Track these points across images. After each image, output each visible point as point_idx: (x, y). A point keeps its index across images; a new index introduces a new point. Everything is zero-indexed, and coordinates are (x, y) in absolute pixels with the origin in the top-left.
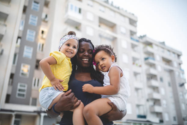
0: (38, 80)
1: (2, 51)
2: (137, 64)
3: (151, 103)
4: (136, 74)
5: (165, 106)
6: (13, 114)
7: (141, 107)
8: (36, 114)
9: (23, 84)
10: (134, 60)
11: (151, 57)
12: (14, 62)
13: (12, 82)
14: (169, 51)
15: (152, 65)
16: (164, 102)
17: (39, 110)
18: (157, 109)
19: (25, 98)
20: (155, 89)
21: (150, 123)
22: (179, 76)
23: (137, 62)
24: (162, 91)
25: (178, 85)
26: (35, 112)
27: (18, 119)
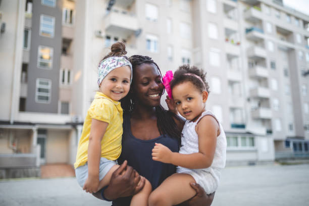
0: (69, 73)
1: (4, 25)
2: (232, 41)
3: (254, 104)
4: (230, 58)
5: (276, 109)
6: (35, 128)
7: (238, 112)
8: (69, 127)
9: (44, 80)
10: (228, 32)
11: (257, 27)
12: (26, 45)
13: (26, 78)
14: (289, 15)
15: (259, 42)
16: (275, 102)
17: (74, 121)
18: (264, 113)
19: (49, 102)
20: (262, 81)
21: (251, 136)
22: (304, 58)
23: (233, 37)
24: (274, 84)
25: (300, 73)
26: (67, 124)
27: (42, 136)
